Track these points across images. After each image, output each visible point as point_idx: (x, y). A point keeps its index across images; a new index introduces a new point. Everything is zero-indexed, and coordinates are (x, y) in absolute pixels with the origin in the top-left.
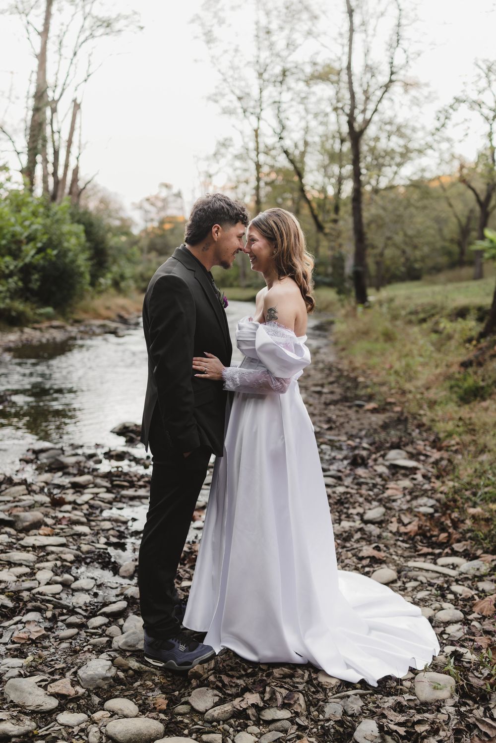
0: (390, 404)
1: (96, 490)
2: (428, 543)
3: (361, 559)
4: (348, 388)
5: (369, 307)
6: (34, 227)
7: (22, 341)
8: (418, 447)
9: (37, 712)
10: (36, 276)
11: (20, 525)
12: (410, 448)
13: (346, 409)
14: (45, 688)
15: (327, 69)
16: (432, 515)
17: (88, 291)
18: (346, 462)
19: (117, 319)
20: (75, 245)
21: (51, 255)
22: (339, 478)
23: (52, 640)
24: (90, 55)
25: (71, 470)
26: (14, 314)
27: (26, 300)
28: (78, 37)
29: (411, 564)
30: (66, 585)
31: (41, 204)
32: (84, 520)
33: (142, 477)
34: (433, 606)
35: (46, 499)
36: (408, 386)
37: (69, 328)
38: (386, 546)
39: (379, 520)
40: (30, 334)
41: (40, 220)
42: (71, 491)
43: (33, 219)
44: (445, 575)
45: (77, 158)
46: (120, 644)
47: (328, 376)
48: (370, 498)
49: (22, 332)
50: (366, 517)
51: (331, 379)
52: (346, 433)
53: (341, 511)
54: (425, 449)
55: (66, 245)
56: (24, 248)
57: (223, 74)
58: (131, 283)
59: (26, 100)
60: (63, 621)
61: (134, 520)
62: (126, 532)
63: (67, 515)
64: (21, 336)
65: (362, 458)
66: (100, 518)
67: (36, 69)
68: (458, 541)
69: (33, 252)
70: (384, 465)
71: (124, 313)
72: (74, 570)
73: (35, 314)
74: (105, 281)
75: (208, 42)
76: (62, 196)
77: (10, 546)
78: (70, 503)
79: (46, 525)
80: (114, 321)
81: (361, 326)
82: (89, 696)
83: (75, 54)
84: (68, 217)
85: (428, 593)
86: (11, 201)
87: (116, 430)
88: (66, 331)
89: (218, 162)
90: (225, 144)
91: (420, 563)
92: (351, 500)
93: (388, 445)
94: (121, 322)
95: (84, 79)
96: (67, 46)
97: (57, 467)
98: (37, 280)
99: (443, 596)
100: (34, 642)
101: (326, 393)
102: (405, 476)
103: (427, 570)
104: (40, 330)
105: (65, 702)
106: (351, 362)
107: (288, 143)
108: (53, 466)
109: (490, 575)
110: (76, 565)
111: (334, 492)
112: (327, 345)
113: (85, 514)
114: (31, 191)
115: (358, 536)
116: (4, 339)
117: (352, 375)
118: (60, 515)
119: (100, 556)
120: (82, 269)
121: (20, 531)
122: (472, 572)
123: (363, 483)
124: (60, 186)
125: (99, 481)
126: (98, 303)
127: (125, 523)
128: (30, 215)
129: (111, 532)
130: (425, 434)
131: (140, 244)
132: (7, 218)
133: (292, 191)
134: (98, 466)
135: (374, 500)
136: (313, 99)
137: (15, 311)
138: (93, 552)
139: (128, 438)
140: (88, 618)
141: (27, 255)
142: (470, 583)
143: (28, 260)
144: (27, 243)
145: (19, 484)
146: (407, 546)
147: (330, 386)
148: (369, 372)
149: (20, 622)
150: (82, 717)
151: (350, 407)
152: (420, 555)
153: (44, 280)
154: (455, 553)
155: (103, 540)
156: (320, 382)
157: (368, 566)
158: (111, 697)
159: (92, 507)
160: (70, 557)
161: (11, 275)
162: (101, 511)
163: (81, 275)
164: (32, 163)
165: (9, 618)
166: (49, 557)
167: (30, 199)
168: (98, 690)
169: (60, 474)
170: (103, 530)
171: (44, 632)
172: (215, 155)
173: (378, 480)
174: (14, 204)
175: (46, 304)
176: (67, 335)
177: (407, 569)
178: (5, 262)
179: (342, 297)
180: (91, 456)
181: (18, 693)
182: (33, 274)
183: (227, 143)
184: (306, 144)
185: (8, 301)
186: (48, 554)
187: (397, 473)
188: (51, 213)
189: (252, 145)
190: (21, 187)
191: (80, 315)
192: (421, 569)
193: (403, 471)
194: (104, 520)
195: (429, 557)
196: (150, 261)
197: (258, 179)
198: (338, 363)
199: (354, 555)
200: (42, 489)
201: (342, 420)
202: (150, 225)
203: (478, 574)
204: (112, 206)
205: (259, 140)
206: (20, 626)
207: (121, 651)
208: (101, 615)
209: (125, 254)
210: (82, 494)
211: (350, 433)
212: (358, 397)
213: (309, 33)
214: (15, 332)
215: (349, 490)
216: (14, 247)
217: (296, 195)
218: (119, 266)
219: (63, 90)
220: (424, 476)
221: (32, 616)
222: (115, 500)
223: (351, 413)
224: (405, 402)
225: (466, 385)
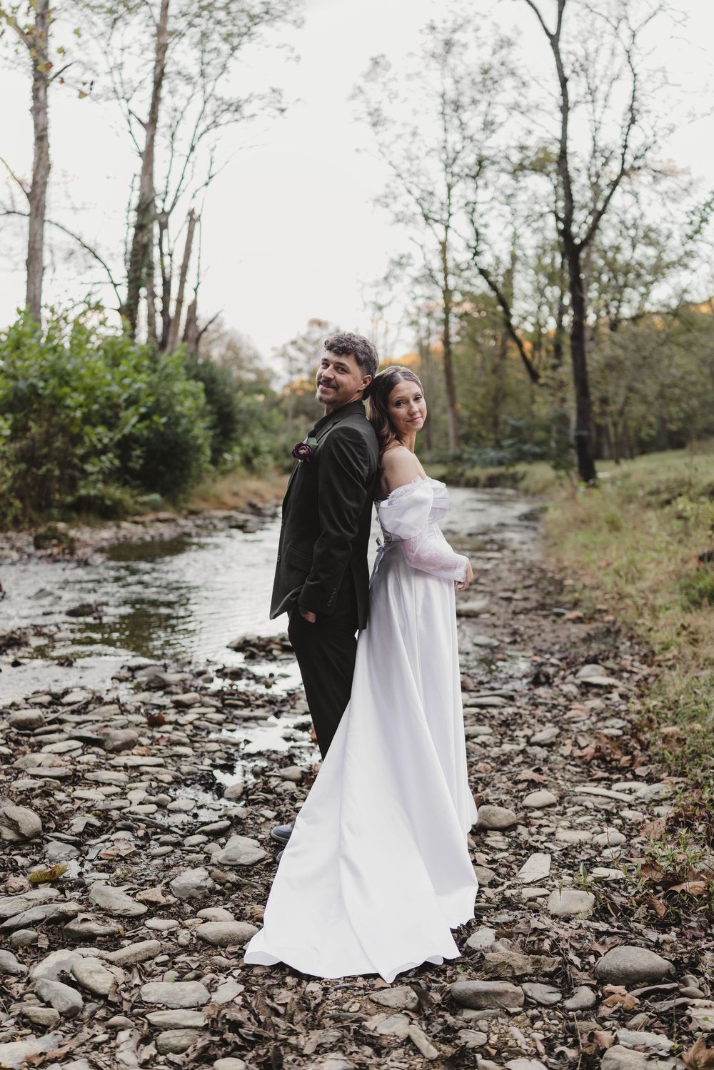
0: (600, 611)
1: (203, 710)
2: (607, 767)
3: (516, 783)
4: (549, 593)
5: (594, 486)
6: (136, 386)
7: (118, 539)
8: (623, 662)
9: (124, 917)
10: (138, 452)
11: (110, 745)
12: (610, 664)
13: (541, 618)
14: (134, 895)
15: (541, 155)
16: (618, 737)
17: (208, 471)
18: (525, 681)
19: (248, 509)
20: (190, 409)
21: (157, 423)
22: (511, 698)
23: (143, 857)
24: (212, 150)
25: (174, 689)
26: (108, 502)
27: (125, 483)
28: (197, 127)
29: (579, 789)
30: (161, 805)
31: (144, 355)
32: (187, 740)
33: (262, 696)
34: (592, 831)
35: (142, 719)
36: (630, 589)
37: (182, 522)
38: (551, 770)
39: (548, 742)
40: (130, 530)
41: (143, 376)
42: (173, 711)
43: (135, 375)
44: (617, 800)
45: (196, 290)
46: (220, 859)
47: (524, 578)
48: (544, 720)
49: (119, 527)
50: (533, 740)
51: (529, 582)
52: (534, 648)
53: (505, 733)
54: (632, 666)
55: (178, 408)
56: (122, 414)
57: (395, 167)
58: (269, 460)
59: (126, 214)
60: (156, 840)
61: (247, 742)
62: (236, 754)
63: (165, 735)
64: (116, 533)
65: (547, 676)
66: (206, 740)
67: (139, 171)
68: (643, 764)
69: (134, 420)
70: (573, 683)
71: (256, 501)
72: (171, 792)
73: (136, 502)
74: (232, 457)
75: (374, 125)
76: (173, 343)
77: (98, 766)
78: (170, 723)
79: (141, 745)
80: (243, 512)
81: (581, 512)
82: (181, 905)
83: (192, 149)
84: (182, 371)
85: (590, 817)
86: (106, 351)
87: (234, 645)
88: (177, 525)
89: (391, 288)
90: (399, 263)
91: (591, 788)
92: (519, 721)
93: (582, 660)
94: (253, 514)
95: (204, 183)
96: (181, 140)
97: (160, 685)
98: (139, 457)
99: (609, 821)
100: (123, 859)
101: (517, 600)
102: (598, 695)
103: (596, 795)
104: (143, 524)
105: (155, 909)
106: (559, 560)
107: (486, 260)
108: (152, 685)
109: (671, 799)
110: (174, 786)
111: (501, 714)
112: (533, 540)
113: (188, 736)
114: (133, 336)
115: (519, 759)
116: (94, 536)
117: (558, 577)
118: (158, 735)
119: (202, 777)
120: (200, 441)
121: (111, 751)
122: (651, 796)
123: (541, 704)
124: (172, 329)
125: (207, 699)
126: (223, 487)
127: (236, 745)
128: (131, 370)
129: (218, 754)
130: (637, 647)
131: (283, 406)
132: (101, 375)
133: (494, 325)
134: (207, 685)
135: (550, 721)
136: (522, 197)
137: (110, 499)
138: (195, 773)
139: (248, 653)
140: (184, 837)
141: (126, 424)
142: (644, 807)
143: (127, 430)
144: (127, 408)
145: (111, 703)
146: (579, 770)
147: (525, 591)
148: (581, 572)
149: (108, 840)
150: (173, 923)
151: (545, 617)
152: (592, 781)
153: (148, 457)
154: (636, 778)
155: (207, 761)
156: (512, 587)
157: (524, 790)
158: (205, 907)
159: (196, 728)
160: (168, 778)
161: (104, 451)
162: (209, 733)
163: (199, 449)
164: (134, 298)
165: (95, 837)
166: (143, 778)
167: (131, 349)
168: (191, 900)
169: (161, 693)
170: (209, 752)
171: (134, 849)
172: (386, 279)
173: (562, 700)
174: (110, 355)
175: (150, 488)
176: (179, 530)
177: (571, 793)
178: (98, 434)
179: (562, 473)
180: (200, 674)
181: (104, 898)
182: (135, 450)
183: (404, 261)
184: (514, 258)
185: (100, 485)
186: (142, 774)
187: (588, 692)
188: (160, 367)
189: (436, 264)
190: (120, 333)
191: (196, 505)
192: (589, 794)
193: (595, 690)
194: (210, 741)
195: (604, 782)
196: (297, 428)
197: (447, 310)
198: (543, 562)
199: (509, 779)
200: (137, 710)
201: (531, 632)
202: (297, 379)
203: (656, 798)
204: (244, 353)
205: (449, 256)
206: (108, 844)
207: (220, 866)
208: (199, 833)
209: (260, 420)
210: (186, 714)
211: (539, 647)
212: (558, 604)
213: (516, 106)
214: (110, 528)
215: (521, 711)
216: (109, 413)
217: (501, 332)
218: (252, 436)
219: (176, 197)
220: (621, 696)
221: (121, 834)
222: (226, 721)
223: (546, 624)
224: (621, 609)
225: (701, 585)
